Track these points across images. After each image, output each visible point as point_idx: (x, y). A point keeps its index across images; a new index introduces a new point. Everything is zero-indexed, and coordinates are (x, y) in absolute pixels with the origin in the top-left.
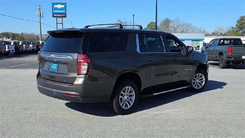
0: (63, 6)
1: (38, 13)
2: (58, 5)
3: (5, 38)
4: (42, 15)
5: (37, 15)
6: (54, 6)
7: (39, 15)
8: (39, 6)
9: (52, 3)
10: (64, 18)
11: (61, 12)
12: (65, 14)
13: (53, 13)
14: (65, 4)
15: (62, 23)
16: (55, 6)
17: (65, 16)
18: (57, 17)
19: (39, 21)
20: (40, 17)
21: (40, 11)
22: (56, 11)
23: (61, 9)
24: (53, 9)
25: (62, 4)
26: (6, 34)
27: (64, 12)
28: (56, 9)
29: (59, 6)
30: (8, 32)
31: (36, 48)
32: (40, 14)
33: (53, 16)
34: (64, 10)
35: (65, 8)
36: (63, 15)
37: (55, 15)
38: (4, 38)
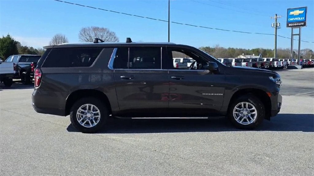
0: (302, 12)
1: (274, 24)
2: (295, 11)
3: (254, 55)
4: (279, 26)
5: (273, 26)
6: (290, 12)
7: (275, 26)
8: (275, 15)
9: (288, 9)
10: (302, 28)
11: (299, 20)
12: (305, 22)
13: (288, 22)
14: (305, 9)
15: (299, 33)
16: (292, 13)
17: (305, 25)
18: (292, 27)
19: (275, 33)
20: (276, 29)
21: (276, 21)
22: (292, 19)
23: (300, 15)
24: (289, 16)
25: (300, 9)
26: (257, 50)
27: (303, 19)
28: (293, 16)
29: (297, 12)
30: (259, 49)
31: (260, 66)
32: (277, 24)
33: (288, 26)
34: (302, 17)
35: (305, 14)
36: (301, 24)
37: (290, 25)
38: (252, 55)
